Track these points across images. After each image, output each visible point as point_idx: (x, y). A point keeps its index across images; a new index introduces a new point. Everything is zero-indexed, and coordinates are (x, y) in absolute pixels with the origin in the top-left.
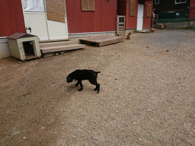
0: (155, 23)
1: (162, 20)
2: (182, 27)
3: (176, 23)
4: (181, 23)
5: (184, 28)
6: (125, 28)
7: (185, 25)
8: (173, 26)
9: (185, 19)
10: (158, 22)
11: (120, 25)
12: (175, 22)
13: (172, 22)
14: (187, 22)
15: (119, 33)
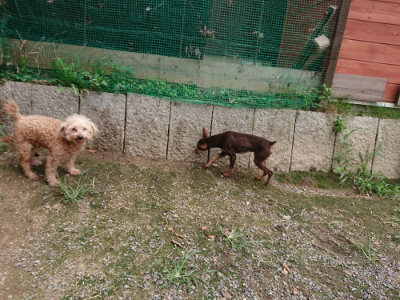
14: (319, 119)
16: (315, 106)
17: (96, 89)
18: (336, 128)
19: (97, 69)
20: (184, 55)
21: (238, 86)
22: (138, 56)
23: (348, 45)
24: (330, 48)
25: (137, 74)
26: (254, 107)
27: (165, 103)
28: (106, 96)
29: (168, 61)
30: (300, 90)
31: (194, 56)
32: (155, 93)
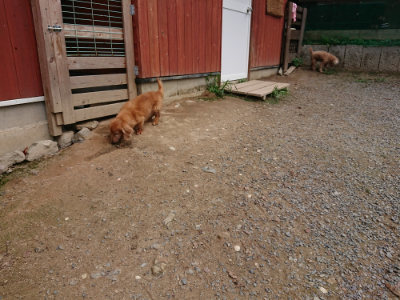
0: (295, 44)
1: (326, 34)
3: (385, 49)
6: (132, 70)
8: (372, 63)
11: (74, 46)
13: (366, 43)
15: (76, 108)
17: (335, 44)
19: (336, 37)
20: (370, 28)
21: (395, 38)
25: (351, 38)
27: (360, 48)
28: (338, 47)
29: (363, 31)
31: (374, 28)
32: (357, 44)
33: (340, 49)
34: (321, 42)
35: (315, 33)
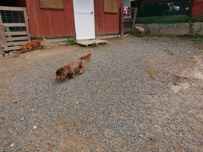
0: (129, 24)
1: (143, 19)
2: (177, 33)
3: (167, 25)
4: (175, 25)
5: (181, 36)
6: (29, 35)
7: (184, 29)
9: (183, 17)
10: (136, 23)
12: (165, 22)
13: (160, 23)
14: (187, 24)
15: (8, 46)
16: (187, 21)
17: (146, 23)
18: (191, 26)
19: (148, 20)
22: (154, 17)
23: (195, 8)
24: (189, 9)
25: (154, 20)
26: (174, 23)
27: (157, 25)
29: (159, 17)
30: (184, 18)
31: (163, 15)
33: (150, 25)
34: (142, 22)
35: (140, 19)
